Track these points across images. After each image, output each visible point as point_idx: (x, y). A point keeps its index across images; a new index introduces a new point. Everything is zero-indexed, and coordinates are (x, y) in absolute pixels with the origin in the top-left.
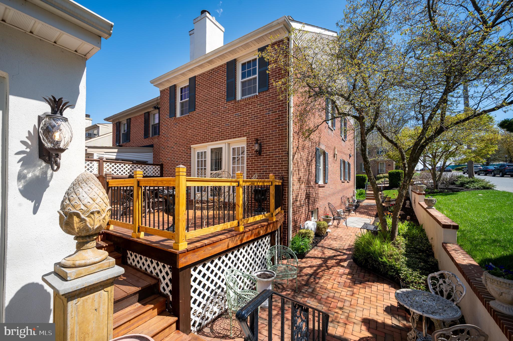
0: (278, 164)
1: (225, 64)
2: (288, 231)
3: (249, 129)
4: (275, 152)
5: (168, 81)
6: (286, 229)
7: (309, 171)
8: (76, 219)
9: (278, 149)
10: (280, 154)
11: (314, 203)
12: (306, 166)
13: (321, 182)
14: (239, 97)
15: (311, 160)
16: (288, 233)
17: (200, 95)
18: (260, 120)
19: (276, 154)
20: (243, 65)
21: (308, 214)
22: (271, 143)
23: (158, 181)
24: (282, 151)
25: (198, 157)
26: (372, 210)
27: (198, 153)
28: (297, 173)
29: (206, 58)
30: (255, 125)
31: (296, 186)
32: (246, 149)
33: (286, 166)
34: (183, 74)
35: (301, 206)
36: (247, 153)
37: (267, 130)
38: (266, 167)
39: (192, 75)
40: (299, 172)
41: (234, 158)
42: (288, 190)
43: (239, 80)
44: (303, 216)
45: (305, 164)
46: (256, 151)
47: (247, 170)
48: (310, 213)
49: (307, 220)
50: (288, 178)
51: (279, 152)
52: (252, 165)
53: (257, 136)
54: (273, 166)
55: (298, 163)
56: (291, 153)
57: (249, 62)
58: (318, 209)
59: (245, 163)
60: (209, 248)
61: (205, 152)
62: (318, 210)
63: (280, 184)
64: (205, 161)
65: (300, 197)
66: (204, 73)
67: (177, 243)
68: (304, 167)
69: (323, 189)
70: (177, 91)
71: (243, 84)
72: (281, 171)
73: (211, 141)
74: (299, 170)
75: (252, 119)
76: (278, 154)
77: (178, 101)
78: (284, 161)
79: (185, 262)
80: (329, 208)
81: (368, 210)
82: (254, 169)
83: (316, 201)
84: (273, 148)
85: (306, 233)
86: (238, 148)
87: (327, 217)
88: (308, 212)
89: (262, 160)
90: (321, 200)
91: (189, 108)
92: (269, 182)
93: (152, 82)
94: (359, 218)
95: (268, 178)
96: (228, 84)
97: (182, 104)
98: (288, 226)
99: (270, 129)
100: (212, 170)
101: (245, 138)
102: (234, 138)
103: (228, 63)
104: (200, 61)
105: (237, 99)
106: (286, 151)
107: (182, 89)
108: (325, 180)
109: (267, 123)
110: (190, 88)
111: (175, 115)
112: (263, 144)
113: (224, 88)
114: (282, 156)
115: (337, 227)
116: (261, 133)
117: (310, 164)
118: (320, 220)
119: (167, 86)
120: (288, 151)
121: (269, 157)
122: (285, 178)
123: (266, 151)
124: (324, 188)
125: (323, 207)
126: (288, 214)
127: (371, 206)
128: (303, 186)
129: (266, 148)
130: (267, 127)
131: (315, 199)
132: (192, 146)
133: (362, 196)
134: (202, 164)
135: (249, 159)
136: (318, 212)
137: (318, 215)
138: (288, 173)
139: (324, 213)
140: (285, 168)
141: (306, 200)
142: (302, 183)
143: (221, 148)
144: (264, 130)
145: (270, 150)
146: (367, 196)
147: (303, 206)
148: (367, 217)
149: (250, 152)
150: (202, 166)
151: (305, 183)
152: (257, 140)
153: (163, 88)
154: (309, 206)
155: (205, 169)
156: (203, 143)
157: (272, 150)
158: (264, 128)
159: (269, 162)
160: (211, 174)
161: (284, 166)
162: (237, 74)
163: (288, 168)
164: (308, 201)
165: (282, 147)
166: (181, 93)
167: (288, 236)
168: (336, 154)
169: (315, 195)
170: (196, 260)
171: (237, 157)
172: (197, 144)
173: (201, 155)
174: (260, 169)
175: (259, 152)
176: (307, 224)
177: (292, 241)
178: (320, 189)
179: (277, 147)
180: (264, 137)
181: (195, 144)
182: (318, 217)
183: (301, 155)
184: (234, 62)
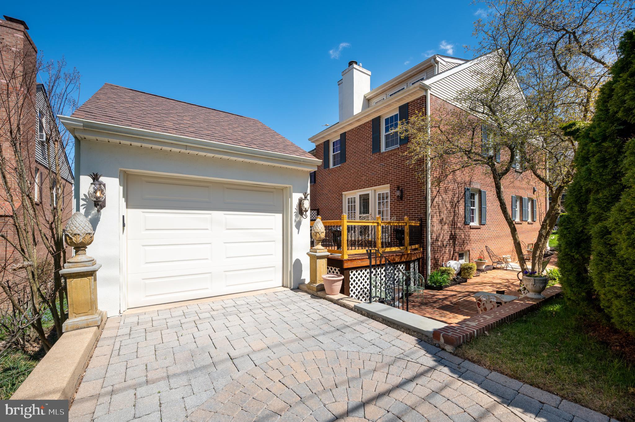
0: (417, 207)
1: (370, 121)
2: (426, 266)
3: (392, 177)
4: (415, 197)
5: (323, 138)
6: (424, 264)
7: (454, 213)
8: (318, 234)
9: (417, 195)
10: (419, 198)
11: (463, 245)
12: (450, 208)
14: (383, 149)
15: (458, 202)
16: (426, 268)
17: (350, 149)
18: (401, 169)
19: (415, 199)
20: (387, 120)
22: (411, 189)
23: (331, 222)
24: (420, 196)
25: (349, 203)
27: (349, 199)
28: (438, 215)
29: (354, 118)
30: (397, 174)
31: (437, 227)
32: (389, 195)
33: (424, 209)
34: (335, 132)
35: (444, 246)
36: (390, 198)
37: (407, 178)
38: (407, 210)
39: (343, 131)
40: (440, 214)
41: (379, 203)
42: (426, 230)
43: (383, 133)
44: (447, 256)
45: (449, 206)
46: (398, 197)
47: (391, 213)
48: (457, 255)
49: (452, 260)
50: (426, 219)
51: (418, 196)
52: (395, 209)
53: (399, 183)
54: (412, 209)
55: (439, 206)
56: (429, 198)
57: (392, 117)
58: (469, 251)
59: (389, 206)
60: (359, 261)
61: (354, 198)
62: (469, 253)
63: (418, 225)
64: (355, 205)
65: (441, 237)
66: (353, 129)
67: (343, 255)
68: (447, 208)
69: (477, 231)
70: (330, 145)
71: (387, 137)
72: (420, 213)
73: (360, 189)
74: (440, 212)
75: (395, 169)
76: (417, 199)
77: (331, 154)
78: (422, 205)
79: (347, 266)
80: (487, 251)
82: (397, 212)
83: (467, 242)
84: (412, 193)
85: (446, 270)
86: (383, 194)
87: (481, 260)
88: (454, 253)
89: (403, 204)
90: (474, 242)
91: (341, 160)
92: (404, 223)
93: (310, 140)
95: (404, 220)
96: (373, 138)
97: (334, 156)
98: (426, 262)
99: (410, 177)
100: (360, 213)
101: (389, 185)
102: (379, 185)
103: (373, 120)
104: (349, 121)
105: (382, 152)
106: (424, 196)
107: (333, 143)
108: (481, 221)
109: (407, 172)
110: (341, 142)
111: (329, 166)
112: (404, 190)
113: (370, 142)
114: (420, 201)
116: (402, 180)
117: (456, 205)
119: (322, 141)
120: (426, 196)
121: (409, 202)
122: (423, 219)
123: (407, 196)
124: (479, 230)
125: (478, 250)
126: (426, 251)
128: (446, 227)
129: (407, 194)
130: (408, 175)
131: (464, 241)
132: (343, 193)
134: (352, 209)
135: (392, 203)
137: (469, 258)
138: (426, 215)
139: (480, 256)
140: (423, 211)
142: (445, 224)
143: (368, 194)
144: (405, 178)
145: (410, 195)
147: (446, 246)
149: (393, 198)
150: (352, 210)
151: (448, 224)
152: (398, 188)
153: (318, 143)
154: (454, 247)
155: (355, 212)
156: (353, 190)
157: (412, 195)
158: (404, 176)
159: (409, 206)
160: (360, 217)
161: (423, 209)
162: (381, 129)
163: (426, 211)
164: (453, 241)
165: (420, 192)
166: (333, 146)
167: (426, 271)
169: (465, 237)
170: (352, 266)
171: (383, 202)
172: (347, 191)
173: (352, 201)
174: (402, 212)
175: (401, 198)
176: (450, 263)
177: (431, 275)
178: (472, 230)
179: (416, 193)
180: (405, 184)
181: (346, 191)
182: (469, 260)
183: (442, 198)
184: (379, 118)
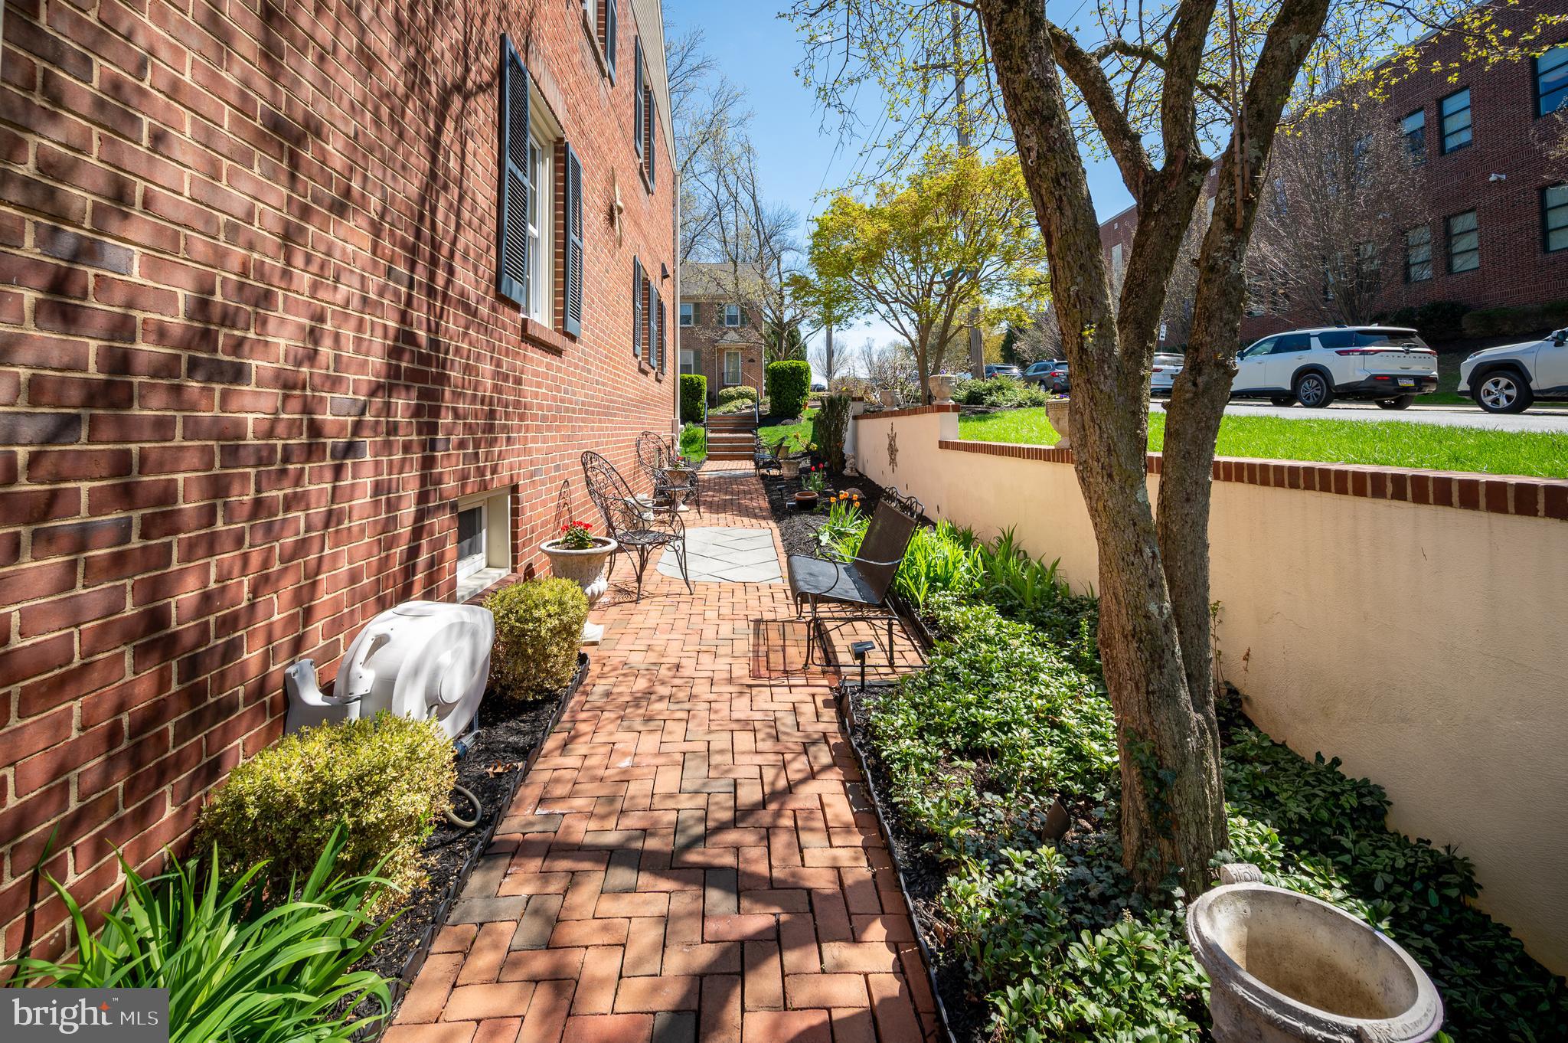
11: (488, 442)
13: (541, 315)
15: (462, 92)
21: (417, 533)
26: (745, 492)
48: (442, 523)
49: (405, 594)
58: (515, 489)
62: (516, 501)
69: (549, 366)
80: (589, 483)
81: (732, 493)
83: (505, 428)
87: (581, 543)
88: (420, 516)
90: (539, 429)
94: (715, 528)
108: (564, 314)
115: (631, 594)
118: (530, 573)
124: (556, 361)
125: (553, 480)
127: (735, 479)
131: (490, 414)
133: (695, 447)
136: (515, 512)
137: (515, 536)
139: (559, 516)
141: (401, 403)
146: (710, 449)
147: (350, 450)
148: (746, 520)
154: (428, 463)
164: (418, 411)
168: (620, 211)
169: (497, 388)
176: (380, 641)
178: (531, 352)
182: (515, 548)
